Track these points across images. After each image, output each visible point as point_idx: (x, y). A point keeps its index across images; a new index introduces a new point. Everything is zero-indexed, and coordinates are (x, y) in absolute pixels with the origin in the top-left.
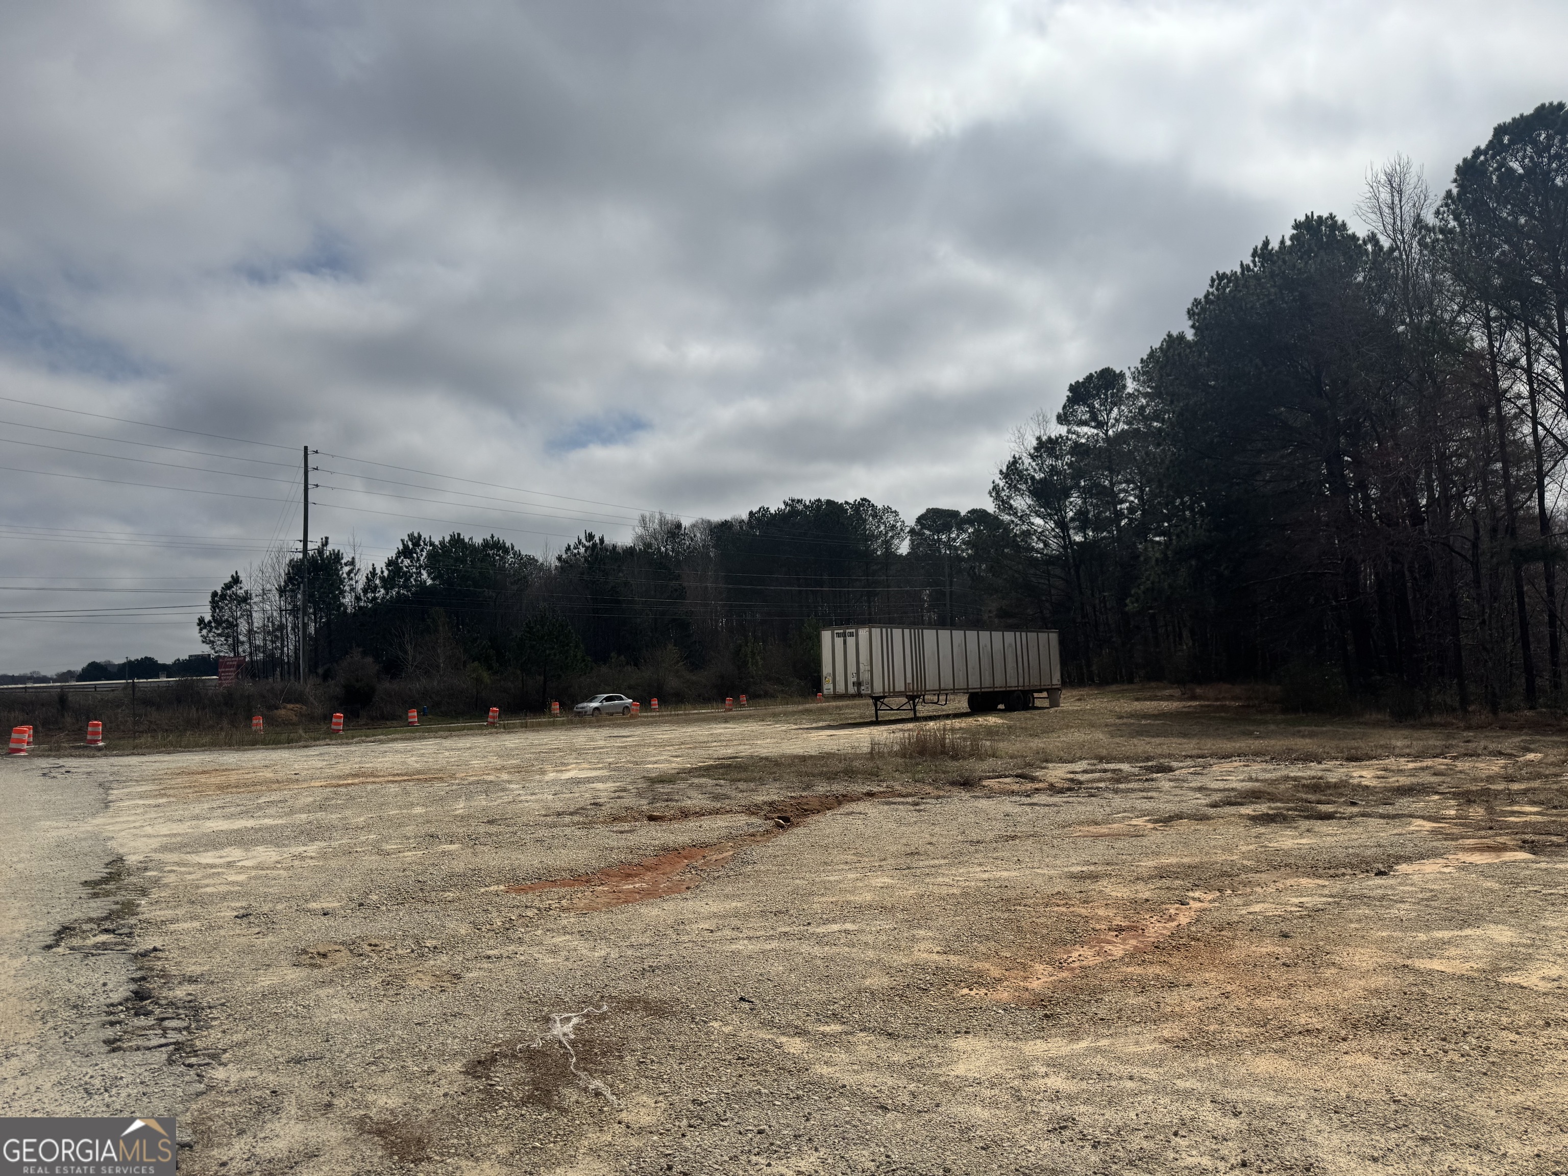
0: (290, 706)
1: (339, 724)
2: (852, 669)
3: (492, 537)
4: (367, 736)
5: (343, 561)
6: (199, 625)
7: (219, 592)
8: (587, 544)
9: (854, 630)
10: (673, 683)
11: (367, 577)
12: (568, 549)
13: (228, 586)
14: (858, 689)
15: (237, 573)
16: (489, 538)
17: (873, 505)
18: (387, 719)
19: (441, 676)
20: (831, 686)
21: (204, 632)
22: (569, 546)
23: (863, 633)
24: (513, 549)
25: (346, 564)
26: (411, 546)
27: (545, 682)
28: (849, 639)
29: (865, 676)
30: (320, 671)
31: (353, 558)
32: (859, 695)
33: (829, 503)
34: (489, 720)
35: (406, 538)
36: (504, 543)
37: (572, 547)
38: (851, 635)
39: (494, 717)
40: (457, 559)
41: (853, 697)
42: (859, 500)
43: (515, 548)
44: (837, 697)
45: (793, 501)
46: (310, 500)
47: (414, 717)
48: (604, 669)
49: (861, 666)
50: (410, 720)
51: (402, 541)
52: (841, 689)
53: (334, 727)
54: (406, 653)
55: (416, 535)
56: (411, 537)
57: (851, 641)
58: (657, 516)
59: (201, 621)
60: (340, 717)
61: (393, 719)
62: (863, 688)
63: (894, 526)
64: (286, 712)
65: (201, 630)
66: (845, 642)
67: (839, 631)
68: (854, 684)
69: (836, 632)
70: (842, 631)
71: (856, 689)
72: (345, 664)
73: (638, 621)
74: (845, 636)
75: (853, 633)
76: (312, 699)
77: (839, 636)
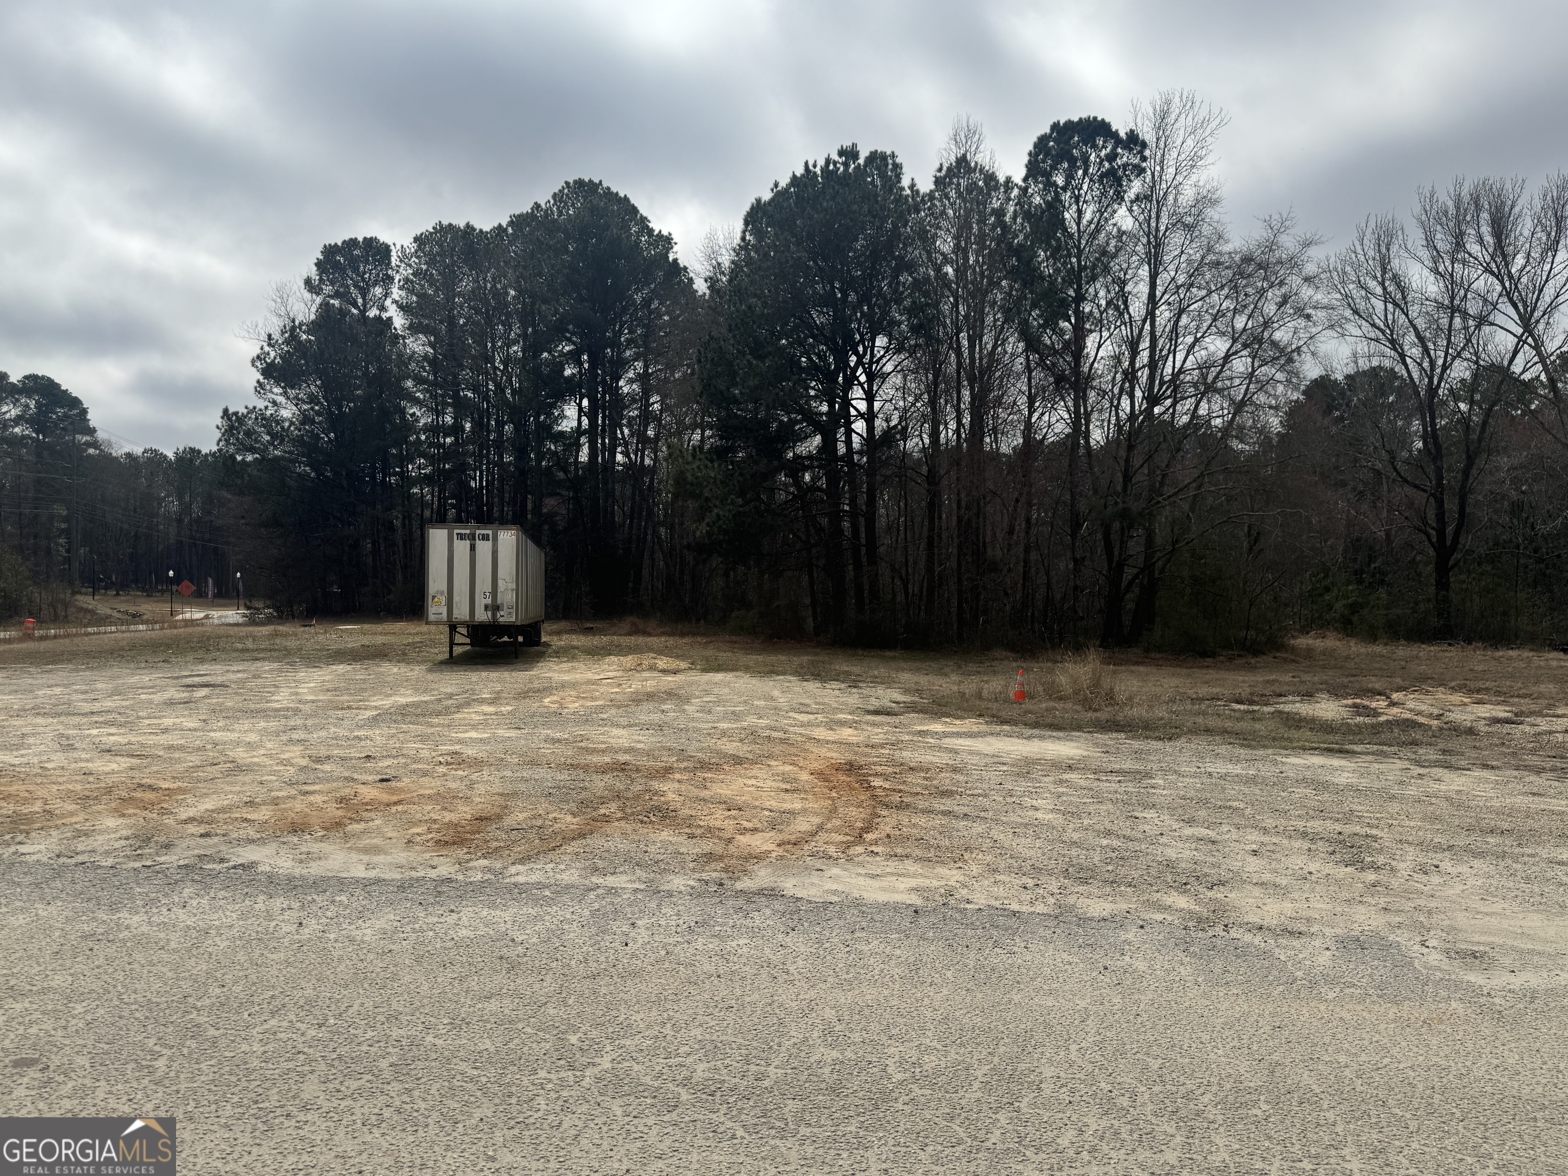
2: (484, 584)
9: (490, 532)
14: (494, 615)
20: (444, 610)
23: (508, 538)
28: (480, 544)
38: (485, 538)
44: (452, 624)
49: (500, 583)
52: (461, 612)
57: (483, 548)
62: (504, 613)
66: (473, 548)
67: (463, 532)
68: (486, 607)
69: (456, 531)
70: (468, 532)
71: (490, 614)
74: (474, 539)
75: (488, 535)
77: (461, 539)
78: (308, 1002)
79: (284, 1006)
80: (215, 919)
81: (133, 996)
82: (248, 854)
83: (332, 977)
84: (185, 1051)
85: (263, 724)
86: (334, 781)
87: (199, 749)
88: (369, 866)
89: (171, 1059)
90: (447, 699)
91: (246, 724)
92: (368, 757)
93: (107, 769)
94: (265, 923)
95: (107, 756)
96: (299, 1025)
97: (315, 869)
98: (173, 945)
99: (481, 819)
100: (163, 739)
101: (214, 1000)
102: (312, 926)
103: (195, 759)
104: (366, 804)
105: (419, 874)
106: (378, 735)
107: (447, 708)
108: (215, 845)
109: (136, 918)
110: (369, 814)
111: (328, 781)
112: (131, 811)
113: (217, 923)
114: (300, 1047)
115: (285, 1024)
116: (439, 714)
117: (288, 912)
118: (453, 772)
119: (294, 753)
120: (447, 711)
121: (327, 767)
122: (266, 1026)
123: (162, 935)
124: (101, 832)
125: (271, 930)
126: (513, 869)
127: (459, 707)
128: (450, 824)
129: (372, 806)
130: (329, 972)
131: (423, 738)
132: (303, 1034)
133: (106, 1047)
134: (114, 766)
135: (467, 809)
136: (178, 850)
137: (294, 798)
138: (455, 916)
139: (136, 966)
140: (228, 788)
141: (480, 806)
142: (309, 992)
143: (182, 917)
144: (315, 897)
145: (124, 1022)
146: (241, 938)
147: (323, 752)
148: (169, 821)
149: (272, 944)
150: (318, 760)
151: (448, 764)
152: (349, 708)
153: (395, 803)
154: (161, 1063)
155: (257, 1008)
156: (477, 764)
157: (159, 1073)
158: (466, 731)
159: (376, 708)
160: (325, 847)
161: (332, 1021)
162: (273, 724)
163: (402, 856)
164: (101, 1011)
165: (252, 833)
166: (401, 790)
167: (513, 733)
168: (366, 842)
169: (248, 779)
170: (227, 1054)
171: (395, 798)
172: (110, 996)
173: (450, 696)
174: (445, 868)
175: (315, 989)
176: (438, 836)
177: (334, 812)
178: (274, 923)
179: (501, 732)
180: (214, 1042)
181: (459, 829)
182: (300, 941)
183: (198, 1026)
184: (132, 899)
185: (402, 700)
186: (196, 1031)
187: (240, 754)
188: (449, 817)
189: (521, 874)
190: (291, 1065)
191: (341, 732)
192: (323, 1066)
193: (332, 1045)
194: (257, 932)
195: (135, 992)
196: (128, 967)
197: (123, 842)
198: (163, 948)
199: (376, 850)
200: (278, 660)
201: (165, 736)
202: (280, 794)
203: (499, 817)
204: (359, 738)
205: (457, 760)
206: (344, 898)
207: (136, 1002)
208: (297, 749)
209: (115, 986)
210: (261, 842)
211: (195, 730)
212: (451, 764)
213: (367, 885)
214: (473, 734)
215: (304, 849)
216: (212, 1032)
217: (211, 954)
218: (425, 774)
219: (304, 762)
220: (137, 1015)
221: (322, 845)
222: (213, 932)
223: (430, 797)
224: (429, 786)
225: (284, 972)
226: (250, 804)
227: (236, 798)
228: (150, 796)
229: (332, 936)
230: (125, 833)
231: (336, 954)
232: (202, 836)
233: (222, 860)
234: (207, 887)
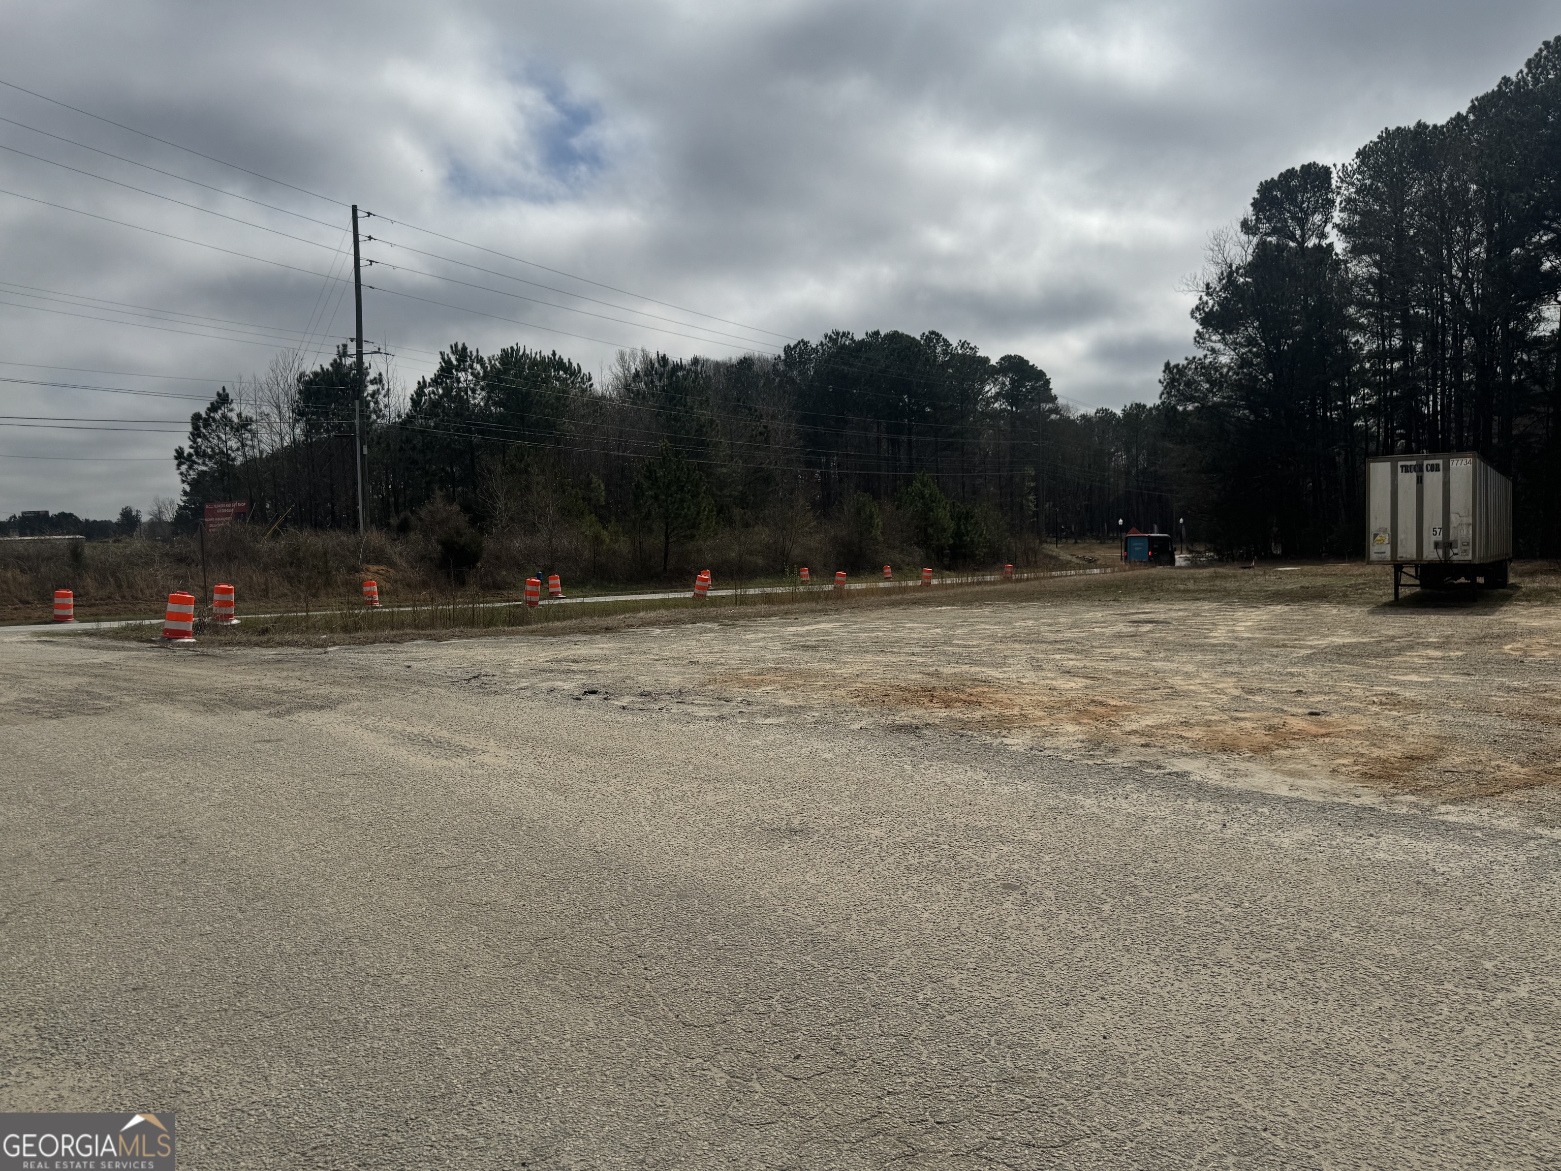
0: (374, 568)
2: (1433, 519)
5: (368, 378)
6: (176, 458)
7: (204, 415)
9: (1440, 462)
11: (412, 399)
13: (214, 408)
14: (1446, 553)
15: (224, 389)
17: (945, 341)
19: (549, 533)
20: (1388, 549)
21: (184, 468)
23: (1462, 467)
25: (373, 382)
26: (455, 363)
27: (668, 544)
28: (1429, 476)
29: (1464, 533)
30: (394, 521)
31: (380, 374)
33: (895, 337)
35: (448, 351)
36: (569, 363)
38: (1434, 468)
41: (1432, 564)
42: (927, 333)
44: (1397, 563)
47: (556, 586)
49: (1453, 518)
50: (551, 590)
51: (442, 354)
52: (1407, 551)
55: (460, 347)
56: (454, 349)
57: (1433, 480)
59: (179, 454)
62: (1456, 551)
65: (179, 465)
66: (1420, 480)
67: (1408, 463)
68: (1437, 545)
69: (1400, 463)
70: (1414, 463)
71: (1440, 552)
72: (423, 513)
73: (724, 470)
74: (1421, 470)
75: (1438, 465)
76: (397, 559)
77: (1407, 471)
78: (1227, 886)
79: (1206, 885)
80: (1152, 811)
81: (1086, 856)
82: (1182, 765)
83: (1250, 870)
84: (1125, 903)
85: (1200, 657)
86: (1264, 711)
87: (1142, 675)
88: (1292, 787)
89: (1113, 906)
90: (1388, 641)
91: (1185, 656)
92: (1299, 691)
93: (1067, 687)
94: (1193, 820)
95: (1067, 676)
96: (1218, 902)
97: (1241, 784)
98: (1117, 825)
99: (1412, 758)
100: (1112, 665)
101: (1148, 870)
102: (1234, 829)
103: (1138, 684)
104: (1294, 733)
105: (1342, 801)
106: (1310, 672)
107: (1387, 650)
108: (1154, 755)
109: (1088, 801)
110: (1296, 743)
111: (1258, 710)
112: (1086, 721)
113: (1152, 814)
114: (1218, 918)
115: (1206, 899)
116: (1377, 656)
117: (1214, 815)
118: (1387, 712)
119: (1229, 685)
120: (1387, 653)
121: (1258, 698)
122: (1189, 898)
123: (1109, 817)
124: (1062, 735)
125: (1198, 826)
126: (1443, 809)
127: (1400, 650)
128: (1378, 759)
129: (1300, 735)
130: (1247, 867)
131: (1357, 678)
132: (1220, 910)
133: (1066, 888)
134: (1073, 685)
135: (1398, 747)
136: (1123, 755)
137: (1225, 722)
138: (1373, 840)
139: (1088, 835)
140: (1166, 709)
141: (1412, 746)
142: (1228, 879)
143: (1124, 805)
144: (1239, 806)
145: (1078, 874)
146: (1172, 828)
147: (1255, 685)
148: (1116, 731)
149: (1198, 837)
150: (1251, 692)
151: (1381, 704)
152: (1284, 646)
153: (1323, 736)
154: (1107, 907)
155: (1183, 883)
156: (1415, 706)
157: (1105, 915)
158: (1406, 674)
159: (1311, 647)
160: (1252, 766)
161: (1247, 905)
162: (1210, 658)
163: (1326, 783)
164: (1062, 863)
165: (1185, 748)
166: (1330, 724)
167: (1460, 679)
168: (1291, 766)
169: (1184, 703)
170: (1157, 911)
171: (1323, 731)
172: (1069, 853)
173: (1392, 639)
174: (1369, 798)
175: (1234, 878)
176: (1365, 769)
177: (1261, 737)
178: (1201, 821)
179: (1446, 677)
180: (1148, 901)
181: (1387, 765)
182: (1223, 839)
183: (1135, 887)
184: (1086, 786)
185: (1339, 641)
186: (1134, 890)
187: (1178, 682)
188: (1376, 752)
189: (1452, 814)
190: (1209, 930)
191: (1274, 668)
192: (1236, 937)
193: (1245, 923)
194: (1186, 826)
195: (1088, 854)
196: (1082, 836)
197: (1079, 744)
198: (1109, 826)
199: (1302, 775)
200: (1217, 600)
201: (1113, 663)
202: (1213, 718)
203: (1433, 758)
204: (1292, 674)
205: (1392, 701)
206: (1266, 810)
207: (1088, 861)
208: (1232, 680)
209: (1073, 847)
210: (1193, 756)
211: (1139, 659)
212: (1386, 704)
213: (1289, 803)
214: (1414, 678)
215: (1232, 766)
216: (1146, 893)
217: (1147, 837)
218: (1356, 711)
219: (1237, 692)
220: (1089, 870)
221: (1250, 764)
222: (1150, 821)
223: (1359, 733)
224: (1359, 723)
225: (1208, 860)
226: (1185, 723)
227: (1173, 718)
228: (1100, 710)
229: (1252, 839)
230: (1080, 737)
231: (1255, 854)
232: (1142, 745)
233: (1159, 767)
234: (1146, 786)
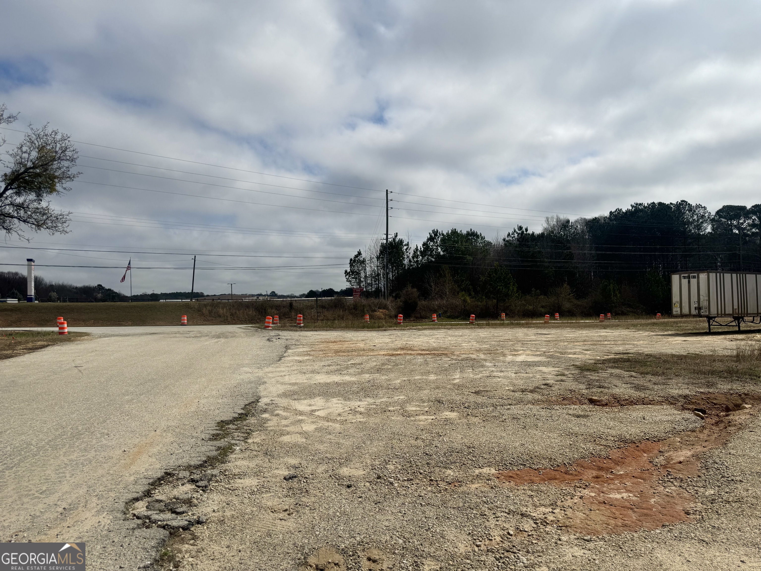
0: (381, 310)
1: (401, 320)
2: (694, 298)
3: (471, 230)
4: (413, 326)
5: (404, 244)
6: (345, 273)
7: (353, 259)
8: (519, 232)
9: (696, 275)
10: (567, 305)
11: (414, 251)
12: (509, 235)
13: (356, 256)
14: (699, 312)
15: (360, 250)
16: (469, 231)
17: (689, 204)
18: (423, 318)
19: (447, 298)
20: (678, 309)
21: (347, 277)
22: (509, 233)
23: (703, 276)
24: (481, 235)
25: (405, 245)
26: (433, 236)
27: (497, 303)
28: (692, 280)
29: (704, 303)
30: (394, 295)
31: (408, 242)
32: (700, 316)
33: (660, 204)
34: (470, 321)
35: (431, 232)
36: (477, 233)
37: (511, 234)
38: (694, 277)
39: (472, 320)
40: (454, 241)
41: (694, 316)
43: (482, 235)
44: (682, 316)
45: (637, 204)
46: (389, 215)
47: (435, 318)
48: (528, 297)
49: (701, 297)
50: (433, 319)
51: (430, 233)
52: (686, 310)
53: (398, 321)
54: (431, 287)
55: (436, 230)
56: (433, 231)
57: (694, 282)
58: (555, 217)
59: (346, 272)
60: (401, 316)
61: (425, 318)
62: (702, 311)
63: (703, 216)
64: (380, 313)
65: (346, 276)
66: (689, 282)
67: (685, 275)
68: (695, 308)
69: (682, 275)
70: (687, 275)
71: (697, 311)
72: (404, 292)
73: (546, 271)
74: (689, 278)
75: (695, 276)
76: (390, 307)
77: (684, 278)
